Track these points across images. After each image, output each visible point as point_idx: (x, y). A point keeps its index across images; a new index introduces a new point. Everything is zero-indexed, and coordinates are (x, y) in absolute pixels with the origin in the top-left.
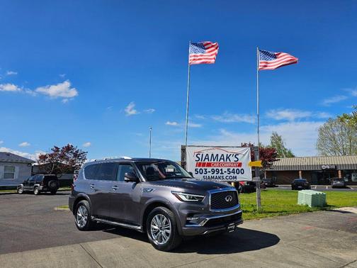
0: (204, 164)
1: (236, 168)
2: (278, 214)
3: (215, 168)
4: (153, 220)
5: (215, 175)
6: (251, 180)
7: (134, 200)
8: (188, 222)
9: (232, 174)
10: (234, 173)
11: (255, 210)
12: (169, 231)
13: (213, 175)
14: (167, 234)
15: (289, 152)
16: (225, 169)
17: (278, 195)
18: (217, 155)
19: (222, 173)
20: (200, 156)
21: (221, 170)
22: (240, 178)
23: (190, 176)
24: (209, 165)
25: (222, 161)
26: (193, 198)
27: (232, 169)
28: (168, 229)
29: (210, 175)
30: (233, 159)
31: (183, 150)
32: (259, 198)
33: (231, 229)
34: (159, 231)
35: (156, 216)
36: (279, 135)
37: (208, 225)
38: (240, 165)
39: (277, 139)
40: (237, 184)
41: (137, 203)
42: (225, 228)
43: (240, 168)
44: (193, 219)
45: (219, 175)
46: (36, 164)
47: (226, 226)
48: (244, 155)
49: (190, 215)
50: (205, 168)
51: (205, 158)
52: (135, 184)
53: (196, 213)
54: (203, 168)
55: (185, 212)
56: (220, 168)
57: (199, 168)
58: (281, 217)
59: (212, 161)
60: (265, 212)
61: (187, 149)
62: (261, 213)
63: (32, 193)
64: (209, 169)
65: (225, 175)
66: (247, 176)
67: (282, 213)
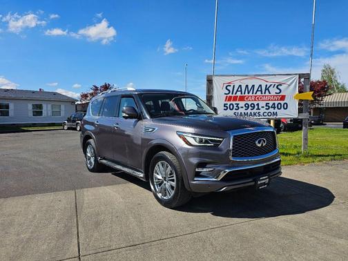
0: (235, 99)
1: (276, 103)
2: (329, 158)
3: (250, 103)
4: (156, 168)
5: (249, 111)
6: (296, 116)
7: (135, 142)
8: (198, 175)
9: (271, 110)
10: (274, 108)
11: (298, 153)
12: (174, 184)
13: (246, 112)
14: (172, 188)
15: (343, 87)
16: (262, 104)
17: (328, 134)
18: (253, 86)
19: (258, 109)
20: (230, 88)
21: (258, 105)
22: (282, 114)
23: (212, 112)
24: (242, 99)
25: (259, 93)
26: (207, 142)
27: (271, 103)
28: (173, 180)
29: (242, 111)
30: (273, 91)
31: (210, 81)
32: (306, 139)
33: (262, 184)
34: (163, 182)
35: (159, 163)
36: (332, 69)
37: (227, 179)
38: (283, 98)
39: (329, 72)
40: (278, 122)
41: (139, 145)
42: (253, 183)
43: (282, 102)
44: (205, 170)
45: (255, 111)
46: (79, 103)
47: (256, 181)
48: (289, 86)
49: (202, 165)
50: (237, 102)
51: (237, 91)
52: (137, 122)
53: (210, 163)
54: (234, 103)
55: (194, 161)
56: (255, 103)
57: (229, 103)
58: (333, 162)
59: (246, 94)
60: (312, 156)
61: (215, 79)
62: (306, 156)
63: (75, 129)
64: (242, 104)
65: (262, 110)
66: (291, 112)
67: (334, 157)
